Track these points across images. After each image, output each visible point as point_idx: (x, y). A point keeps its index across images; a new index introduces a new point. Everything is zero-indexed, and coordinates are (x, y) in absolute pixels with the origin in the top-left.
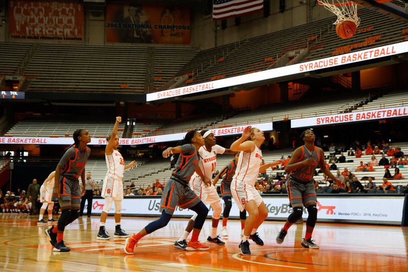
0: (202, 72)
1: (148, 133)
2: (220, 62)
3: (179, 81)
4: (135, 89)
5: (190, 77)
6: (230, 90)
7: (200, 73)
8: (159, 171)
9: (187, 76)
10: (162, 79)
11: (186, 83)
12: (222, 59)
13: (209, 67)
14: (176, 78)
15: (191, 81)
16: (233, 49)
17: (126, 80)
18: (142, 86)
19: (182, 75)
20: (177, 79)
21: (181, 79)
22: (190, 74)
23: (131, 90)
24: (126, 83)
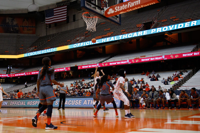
0: (41, 46)
1: (17, 72)
2: (48, 42)
3: (30, 50)
4: (12, 53)
5: (35, 48)
6: (52, 53)
7: (40, 46)
8: (22, 88)
9: (34, 48)
10: (23, 49)
11: (34, 50)
12: (49, 41)
13: (44, 44)
14: (29, 48)
15: (36, 50)
16: (54, 36)
17: (7, 49)
18: (15, 52)
19: (32, 47)
20: (30, 49)
21: (32, 49)
22: (35, 47)
23: (10, 54)
24: (7, 50)
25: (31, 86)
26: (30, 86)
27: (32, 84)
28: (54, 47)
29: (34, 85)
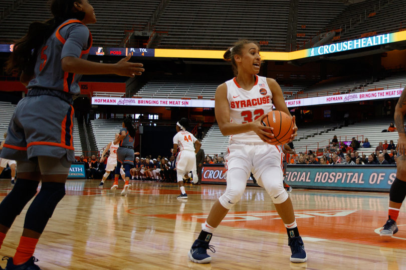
0: (351, 29)
1: (289, 95)
2: (371, 17)
3: (324, 38)
4: (275, 46)
5: (337, 34)
6: (381, 48)
7: (349, 30)
8: (301, 138)
9: (333, 33)
10: (306, 35)
11: (333, 40)
12: (373, 14)
13: (359, 23)
14: (321, 35)
15: (338, 38)
16: (385, 3)
17: (266, 37)
18: (284, 44)
19: (328, 31)
20: (323, 36)
21: (328, 35)
22: (337, 31)
23: (271, 48)
24: (265, 40)
25: (323, 132)
26: (320, 134)
27: (326, 129)
28: (385, 32)
29: (331, 130)
